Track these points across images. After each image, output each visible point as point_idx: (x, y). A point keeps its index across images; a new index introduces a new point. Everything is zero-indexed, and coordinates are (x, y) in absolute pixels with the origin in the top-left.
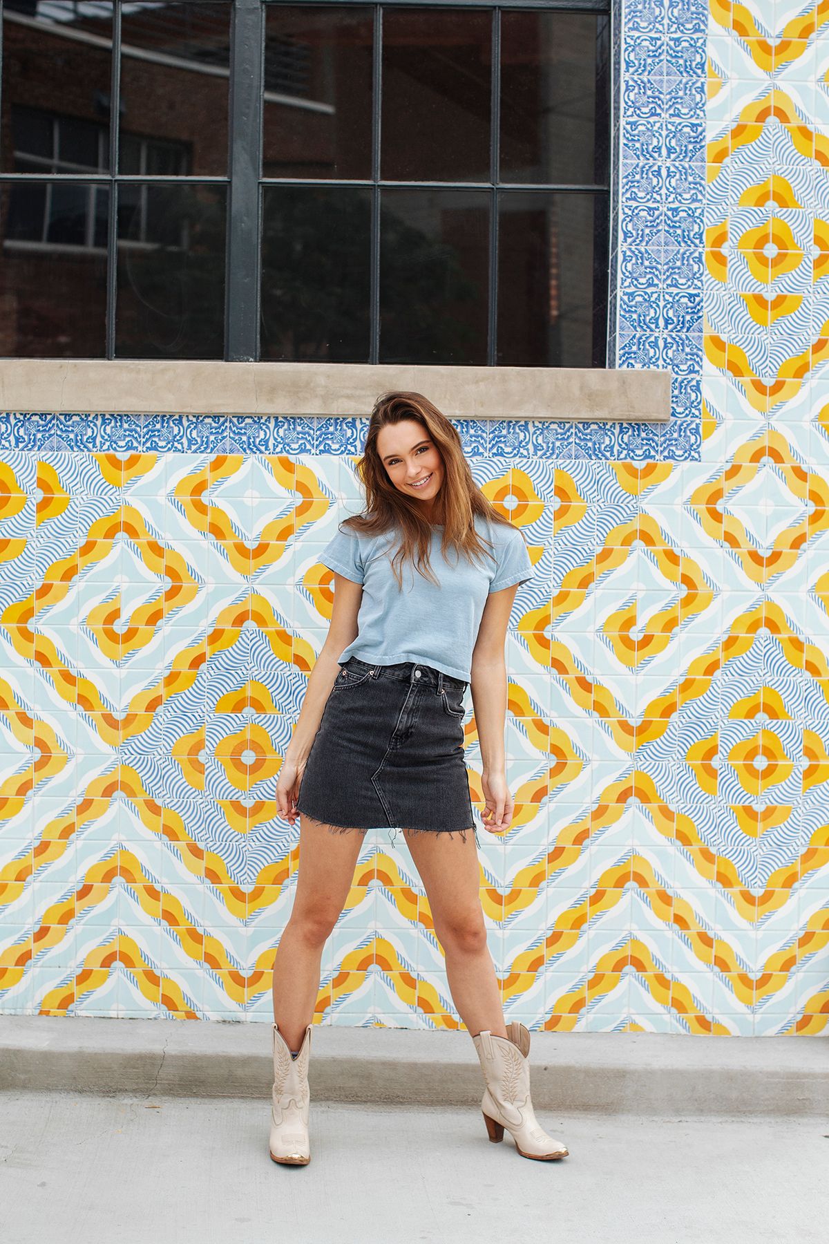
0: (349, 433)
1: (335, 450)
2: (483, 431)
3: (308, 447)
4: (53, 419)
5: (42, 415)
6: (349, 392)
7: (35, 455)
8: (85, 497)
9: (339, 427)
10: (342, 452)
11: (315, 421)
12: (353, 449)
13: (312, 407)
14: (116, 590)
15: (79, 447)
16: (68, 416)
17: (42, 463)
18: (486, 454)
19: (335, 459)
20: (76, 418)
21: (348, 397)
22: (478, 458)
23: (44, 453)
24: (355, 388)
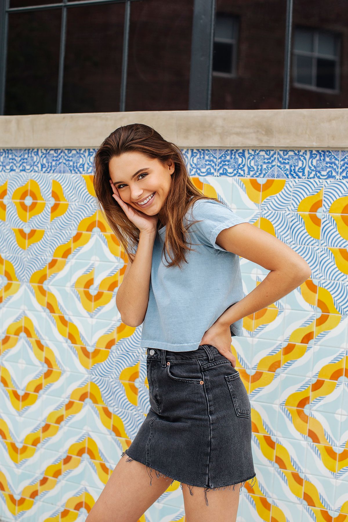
0: (240, 161)
1: (230, 173)
2: (336, 159)
3: (212, 171)
4: (61, 152)
5: (56, 150)
6: (238, 130)
7: (52, 176)
8: (77, 204)
9: (233, 157)
10: (235, 175)
11: (218, 152)
12: (242, 173)
13: (213, 142)
14: (92, 266)
15: (75, 170)
16: (70, 150)
17: (55, 182)
18: (337, 177)
19: (230, 180)
20: (74, 152)
21: (238, 134)
22: (332, 180)
23: (56, 175)
24: (243, 127)
